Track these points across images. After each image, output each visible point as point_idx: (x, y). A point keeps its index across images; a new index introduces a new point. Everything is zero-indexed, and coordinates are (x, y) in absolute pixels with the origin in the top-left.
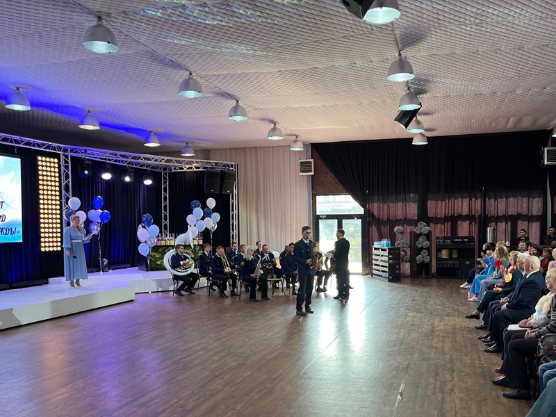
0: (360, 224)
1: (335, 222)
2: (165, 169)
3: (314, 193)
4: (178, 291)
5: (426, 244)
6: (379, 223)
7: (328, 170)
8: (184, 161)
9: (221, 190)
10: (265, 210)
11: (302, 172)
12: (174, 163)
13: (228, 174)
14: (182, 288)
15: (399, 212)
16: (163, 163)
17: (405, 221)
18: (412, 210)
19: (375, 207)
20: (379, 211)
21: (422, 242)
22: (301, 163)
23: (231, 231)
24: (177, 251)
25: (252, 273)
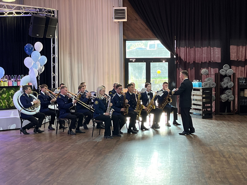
0: (167, 67)
1: (144, 65)
3: (125, 38)
4: (23, 130)
5: (231, 84)
6: (185, 65)
7: (138, 17)
9: (45, 34)
13: (52, 19)
14: (28, 127)
15: (204, 56)
17: (210, 64)
18: (216, 54)
19: (182, 52)
20: (186, 55)
21: (227, 83)
22: (116, 10)
23: (52, 73)
24: (24, 92)
25: (105, 112)
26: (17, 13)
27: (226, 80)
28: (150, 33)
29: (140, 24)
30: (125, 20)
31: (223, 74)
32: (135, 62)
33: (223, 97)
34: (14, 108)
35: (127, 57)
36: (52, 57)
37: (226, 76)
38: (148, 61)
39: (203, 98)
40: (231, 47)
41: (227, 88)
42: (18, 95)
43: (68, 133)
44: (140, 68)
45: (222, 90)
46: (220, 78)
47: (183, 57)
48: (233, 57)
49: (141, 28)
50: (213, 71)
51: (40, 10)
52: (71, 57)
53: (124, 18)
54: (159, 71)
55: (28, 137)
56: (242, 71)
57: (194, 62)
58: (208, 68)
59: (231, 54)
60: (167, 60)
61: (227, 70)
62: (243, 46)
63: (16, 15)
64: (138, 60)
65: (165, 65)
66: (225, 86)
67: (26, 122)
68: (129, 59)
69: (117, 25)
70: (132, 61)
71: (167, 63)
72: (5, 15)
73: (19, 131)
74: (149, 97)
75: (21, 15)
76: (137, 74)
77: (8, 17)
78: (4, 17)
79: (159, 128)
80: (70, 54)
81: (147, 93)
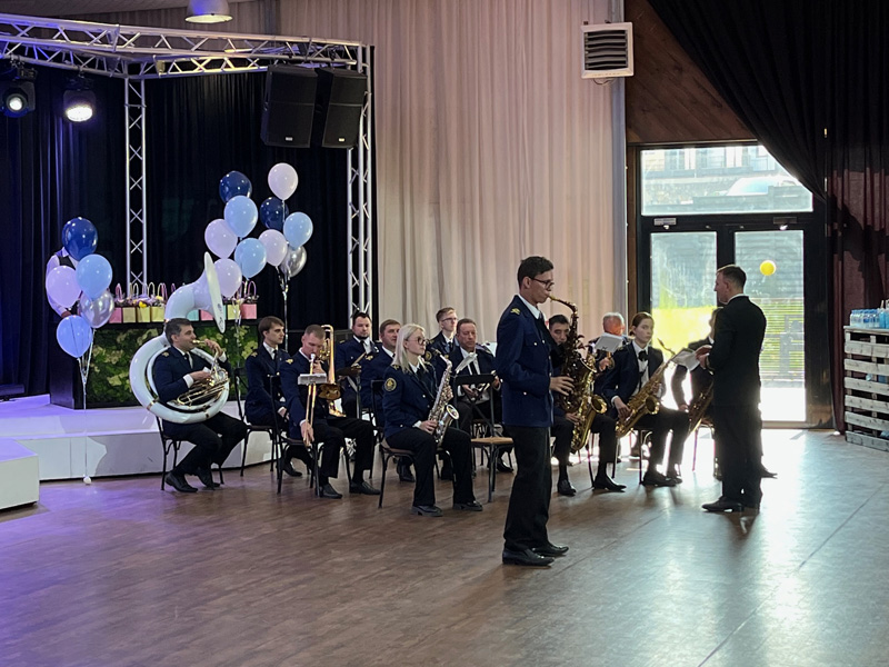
0: (800, 250)
1: (709, 240)
2: (134, 69)
3: (635, 139)
4: (177, 476)
6: (868, 241)
7: (684, 60)
8: (196, 40)
9: (317, 135)
10: (462, 201)
11: (591, 66)
12: (163, 45)
13: (342, 79)
16: (129, 47)
19: (855, 188)
20: (869, 200)
22: (591, 36)
23: (351, 275)
26: (235, 62)
28: (728, 117)
29: (691, 84)
30: (628, 72)
32: (673, 229)
35: (645, 213)
36: (350, 218)
38: (726, 227)
49: (695, 101)
51: (303, 48)
52: (437, 213)
53: (623, 64)
54: (768, 266)
63: (233, 69)
64: (686, 224)
65: (794, 240)
68: (652, 218)
69: (604, 91)
70: (660, 229)
71: (801, 233)
72: (196, 71)
75: (249, 68)
76: (683, 278)
80: (436, 202)
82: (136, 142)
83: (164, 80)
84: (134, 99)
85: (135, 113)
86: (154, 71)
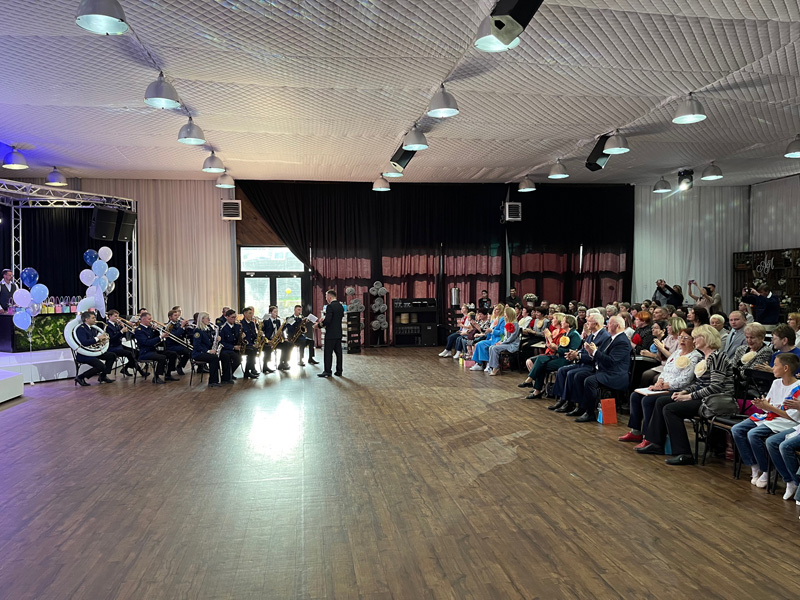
0: (300, 284)
1: (267, 281)
2: (16, 203)
3: (240, 243)
4: (80, 379)
6: (325, 283)
7: (258, 216)
8: (65, 193)
9: (116, 236)
11: (225, 215)
12: (49, 194)
13: (127, 214)
14: (88, 374)
15: (349, 269)
17: (357, 281)
18: (365, 267)
19: (320, 264)
20: (325, 268)
21: (379, 306)
22: (225, 204)
23: (128, 293)
24: (84, 321)
25: (210, 349)
26: (70, 203)
27: (377, 302)
28: (275, 237)
29: (261, 224)
30: (239, 218)
31: (374, 293)
32: (254, 276)
33: (375, 323)
34: (66, 346)
35: (242, 270)
36: (127, 270)
37: (377, 296)
38: (273, 277)
39: (349, 326)
40: (383, 258)
41: (379, 313)
42: (72, 325)
43: (153, 382)
44: (262, 286)
45: (373, 316)
46: (369, 299)
47: (321, 271)
48: (386, 272)
49: (262, 231)
50: (361, 290)
51: (109, 200)
52: (157, 269)
53: (237, 215)
54: (288, 290)
55: (87, 390)
56: (397, 291)
57: (336, 278)
58: (354, 286)
59: (384, 268)
60: (299, 274)
61: (379, 289)
62: (398, 257)
63: (68, 206)
64: (258, 275)
65: (298, 281)
66: (377, 310)
67: (85, 368)
68: (245, 273)
69: (227, 225)
70: (249, 276)
71: (300, 279)
72: (49, 206)
73: (73, 381)
74: (275, 325)
75: (77, 206)
76: (257, 295)
77: (55, 208)
78: (48, 208)
79: (288, 369)
80: (157, 265)
81: (272, 320)
82: (17, 235)
83: (32, 209)
84: (16, 216)
85: (16, 222)
86: (27, 204)
